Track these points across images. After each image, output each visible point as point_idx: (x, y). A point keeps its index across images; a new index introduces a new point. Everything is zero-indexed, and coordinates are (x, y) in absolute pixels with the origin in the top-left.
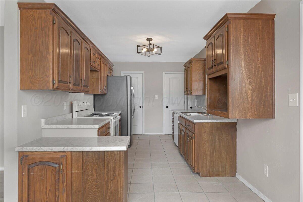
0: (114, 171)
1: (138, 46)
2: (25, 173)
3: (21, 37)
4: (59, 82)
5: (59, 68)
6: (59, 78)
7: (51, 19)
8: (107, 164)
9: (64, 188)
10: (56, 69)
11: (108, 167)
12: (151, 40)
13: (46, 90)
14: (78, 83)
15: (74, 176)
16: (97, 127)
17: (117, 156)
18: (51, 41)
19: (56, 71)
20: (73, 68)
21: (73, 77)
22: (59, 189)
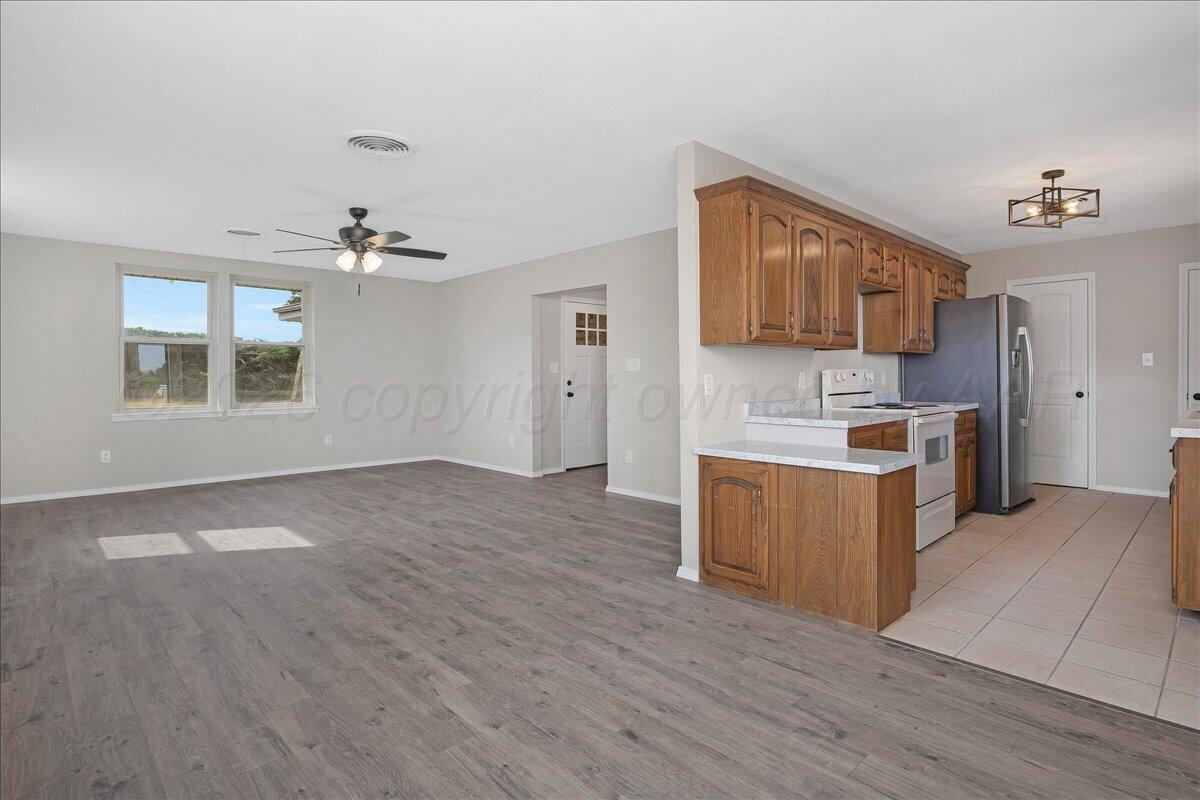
0: (857, 517)
1: (1012, 203)
2: (708, 494)
3: (701, 249)
4: (763, 327)
5: (761, 300)
6: (761, 320)
7: (743, 204)
8: (843, 500)
9: (766, 533)
10: (754, 302)
11: (844, 507)
12: (1060, 173)
13: (738, 344)
14: (815, 327)
15: (781, 514)
16: (845, 424)
17: (862, 485)
18: (744, 248)
19: (754, 306)
20: (801, 296)
21: (801, 314)
22: (756, 533)
